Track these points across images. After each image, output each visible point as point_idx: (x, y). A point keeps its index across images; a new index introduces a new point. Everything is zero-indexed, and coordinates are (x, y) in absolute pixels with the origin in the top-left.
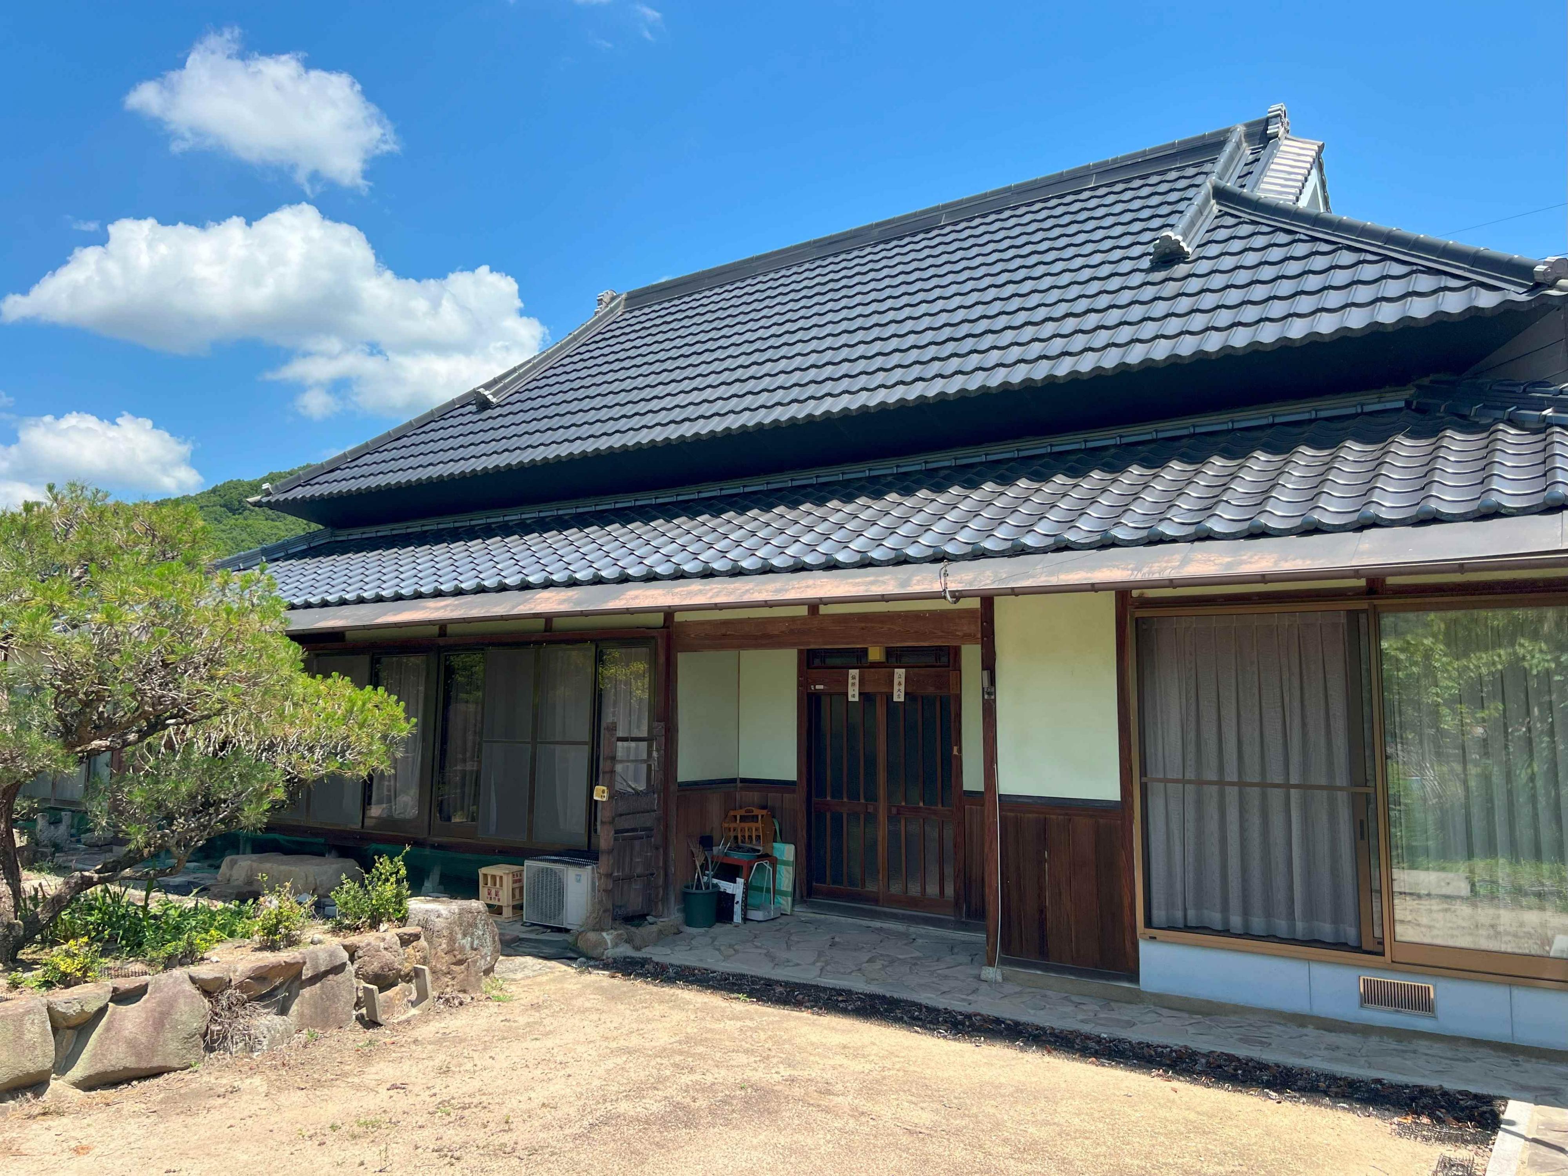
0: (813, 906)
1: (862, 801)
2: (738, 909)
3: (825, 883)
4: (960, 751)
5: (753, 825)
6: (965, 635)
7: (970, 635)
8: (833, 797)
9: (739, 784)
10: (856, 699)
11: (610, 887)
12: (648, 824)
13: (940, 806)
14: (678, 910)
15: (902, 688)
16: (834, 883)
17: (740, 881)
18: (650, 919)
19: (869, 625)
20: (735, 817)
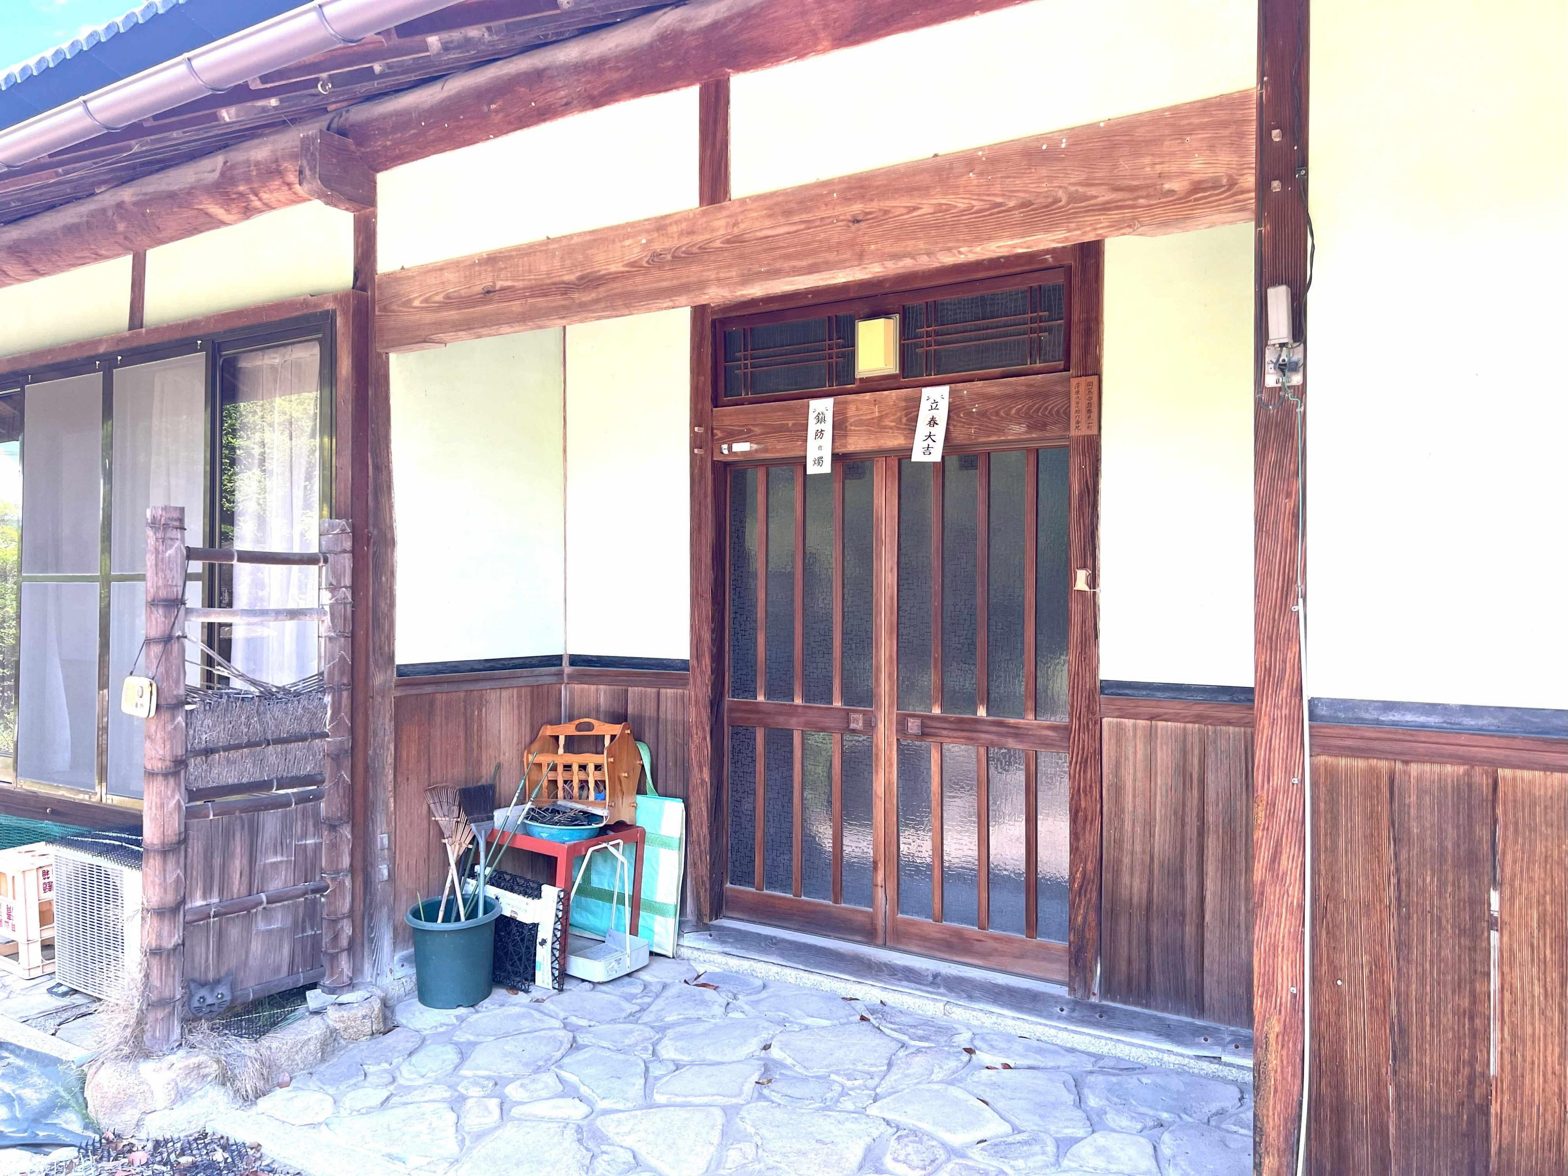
0: (723, 936)
1: (837, 704)
2: (544, 956)
3: (751, 883)
4: (1093, 581)
5: (592, 760)
6: (1197, 187)
7: (1215, 185)
8: (769, 695)
9: (567, 669)
10: (826, 468)
11: (171, 941)
12: (309, 769)
13: (1031, 716)
14: (404, 961)
15: (940, 432)
16: (771, 885)
17: (550, 893)
18: (314, 998)
19: (874, 206)
20: (557, 738)
